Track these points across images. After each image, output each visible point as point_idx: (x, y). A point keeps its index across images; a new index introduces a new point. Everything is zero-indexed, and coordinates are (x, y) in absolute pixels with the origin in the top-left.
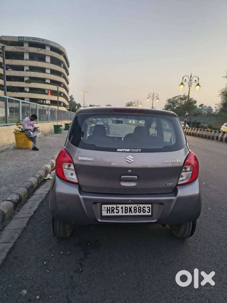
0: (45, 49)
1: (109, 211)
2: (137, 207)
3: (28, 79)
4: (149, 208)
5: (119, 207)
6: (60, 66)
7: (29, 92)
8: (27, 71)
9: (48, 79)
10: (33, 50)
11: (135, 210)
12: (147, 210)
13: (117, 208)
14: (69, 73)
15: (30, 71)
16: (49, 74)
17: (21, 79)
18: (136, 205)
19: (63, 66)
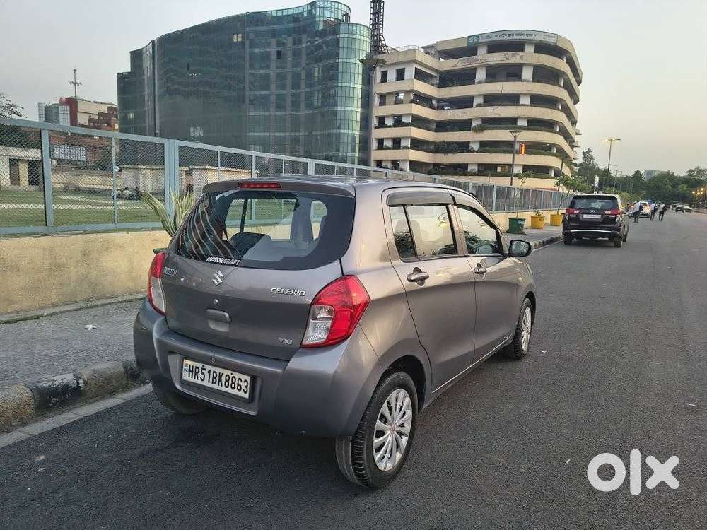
0: (523, 51)
1: (191, 374)
2: (231, 376)
3: (479, 122)
4: (246, 383)
5: (205, 369)
6: (557, 84)
7: (478, 151)
8: (479, 105)
9: (524, 118)
10: (497, 58)
11: (226, 381)
12: (243, 385)
13: (203, 371)
14: (580, 99)
15: (485, 106)
16: (527, 105)
17: (464, 125)
18: (229, 372)
19: (562, 85)
